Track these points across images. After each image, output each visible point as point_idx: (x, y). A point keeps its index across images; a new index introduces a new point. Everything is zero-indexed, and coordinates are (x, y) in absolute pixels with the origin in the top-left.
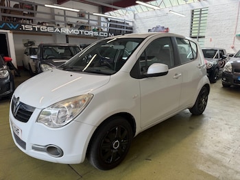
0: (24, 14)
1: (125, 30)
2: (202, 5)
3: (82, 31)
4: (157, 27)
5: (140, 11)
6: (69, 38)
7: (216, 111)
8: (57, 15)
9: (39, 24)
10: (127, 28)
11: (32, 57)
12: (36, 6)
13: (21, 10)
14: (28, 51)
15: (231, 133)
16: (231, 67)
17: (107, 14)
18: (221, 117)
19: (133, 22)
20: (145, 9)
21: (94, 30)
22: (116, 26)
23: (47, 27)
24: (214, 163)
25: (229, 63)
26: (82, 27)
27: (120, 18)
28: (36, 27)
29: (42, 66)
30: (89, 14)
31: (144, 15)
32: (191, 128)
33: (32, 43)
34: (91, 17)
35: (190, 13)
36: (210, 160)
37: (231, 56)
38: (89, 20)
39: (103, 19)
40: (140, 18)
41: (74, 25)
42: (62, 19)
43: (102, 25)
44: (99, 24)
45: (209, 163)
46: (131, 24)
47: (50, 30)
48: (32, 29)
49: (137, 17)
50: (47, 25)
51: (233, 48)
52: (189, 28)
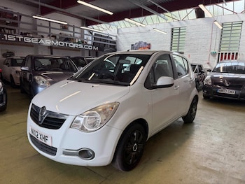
0: (7, 24)
1: (109, 44)
2: (181, 24)
3: (67, 43)
4: (140, 43)
5: (123, 26)
6: (54, 50)
7: (203, 119)
8: (39, 26)
9: (22, 34)
10: (111, 42)
11: (23, 68)
12: (20, 16)
13: (4, 19)
14: (9, 62)
15: (221, 137)
16: (210, 81)
17: (90, 28)
18: (209, 124)
19: (116, 36)
20: (128, 25)
21: (79, 43)
22: (100, 40)
23: (31, 37)
24: (213, 161)
25: (208, 77)
26: (67, 39)
27: (104, 32)
28: (20, 38)
29: (36, 78)
30: (74, 27)
31: (127, 30)
32: (187, 134)
33: (11, 54)
34: (76, 30)
35: (170, 30)
36: (210, 159)
37: (209, 71)
38: (74, 32)
39: (86, 32)
40: (123, 34)
41: (58, 37)
42: (47, 30)
43: (85, 38)
44: (82, 37)
45: (209, 161)
46: (114, 39)
47: (35, 40)
48: (15, 39)
49: (120, 32)
50: (31, 35)
51: (208, 63)
52: (169, 44)
